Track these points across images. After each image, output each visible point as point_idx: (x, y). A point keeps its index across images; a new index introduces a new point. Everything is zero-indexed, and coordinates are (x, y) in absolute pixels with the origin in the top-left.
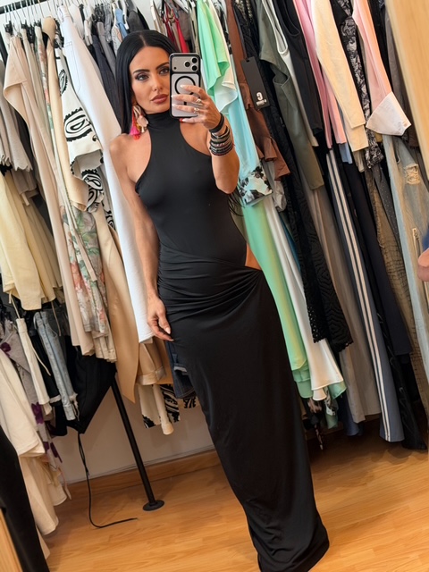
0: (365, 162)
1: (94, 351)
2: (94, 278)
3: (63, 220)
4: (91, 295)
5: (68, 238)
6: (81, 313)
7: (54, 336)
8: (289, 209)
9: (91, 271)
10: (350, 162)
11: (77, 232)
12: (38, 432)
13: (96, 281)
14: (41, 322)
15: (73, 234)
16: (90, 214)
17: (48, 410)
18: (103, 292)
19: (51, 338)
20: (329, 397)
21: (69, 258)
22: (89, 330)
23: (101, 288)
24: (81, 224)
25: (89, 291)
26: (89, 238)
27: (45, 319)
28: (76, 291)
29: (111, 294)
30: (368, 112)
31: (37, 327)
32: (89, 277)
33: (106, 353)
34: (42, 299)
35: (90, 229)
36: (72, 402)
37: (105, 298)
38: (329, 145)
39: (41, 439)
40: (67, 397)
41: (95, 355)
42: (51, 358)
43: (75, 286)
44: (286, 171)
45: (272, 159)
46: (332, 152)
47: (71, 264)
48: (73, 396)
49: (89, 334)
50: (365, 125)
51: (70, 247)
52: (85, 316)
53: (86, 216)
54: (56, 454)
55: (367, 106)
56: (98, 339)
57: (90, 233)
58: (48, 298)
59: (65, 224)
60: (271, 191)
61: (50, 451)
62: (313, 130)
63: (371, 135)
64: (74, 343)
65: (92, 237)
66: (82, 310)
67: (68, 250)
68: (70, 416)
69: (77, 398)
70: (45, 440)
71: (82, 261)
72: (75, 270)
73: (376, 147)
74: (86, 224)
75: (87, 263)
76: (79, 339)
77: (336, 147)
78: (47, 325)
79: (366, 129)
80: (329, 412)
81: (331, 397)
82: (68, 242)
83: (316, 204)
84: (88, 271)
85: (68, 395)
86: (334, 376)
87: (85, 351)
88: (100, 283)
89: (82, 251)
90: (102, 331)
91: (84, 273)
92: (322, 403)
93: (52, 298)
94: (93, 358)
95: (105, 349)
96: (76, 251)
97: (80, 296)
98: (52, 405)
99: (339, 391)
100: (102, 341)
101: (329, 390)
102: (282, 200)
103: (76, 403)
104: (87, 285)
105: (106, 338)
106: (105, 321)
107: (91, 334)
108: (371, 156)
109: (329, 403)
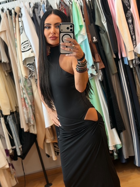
0: (133, 64)
1: (29, 130)
2: (30, 104)
3: (19, 81)
4: (28, 110)
5: (21, 88)
6: (25, 117)
7: (14, 124)
8: (104, 81)
9: (29, 101)
10: (127, 64)
11: (25, 86)
12: (7, 160)
13: (31, 105)
14: (10, 119)
15: (23, 87)
16: (30, 80)
17: (11, 152)
18: (33, 109)
19: (13, 125)
20: (115, 149)
21: (21, 96)
22: (27, 123)
23: (33, 108)
24: (26, 83)
25: (28, 109)
26: (29, 89)
27: (11, 118)
28: (23, 109)
29: (36, 110)
30: (135, 46)
31: (8, 121)
32: (28, 103)
33: (33, 131)
34: (11, 111)
35: (29, 85)
36: (20, 149)
37: (34, 111)
38: (120, 58)
39: (8, 162)
40: (18, 147)
41: (29, 132)
42: (13, 132)
43: (23, 106)
44: (103, 67)
45: (98, 62)
46: (121, 60)
47: (22, 98)
48: (20, 146)
49: (27, 124)
50: (133, 50)
51: (22, 92)
52: (26, 118)
53: (28, 81)
54: (13, 168)
55: (135, 43)
56: (30, 126)
57: (29, 87)
58: (13, 110)
59: (20, 83)
60: (97, 74)
61: (11, 167)
62: (114, 52)
63: (136, 54)
64: (22, 127)
65: (30, 88)
66: (25, 115)
67: (21, 93)
68: (19, 154)
69: (22, 147)
70: (9, 162)
71: (26, 97)
72: (23, 100)
73: (137, 59)
74: (28, 83)
75: (28, 98)
76: (24, 126)
77: (122, 58)
78: (12, 120)
79: (134, 52)
80: (115, 154)
81: (116, 149)
82: (21, 90)
83: (114, 79)
84: (28, 101)
85: (18, 146)
86: (118, 141)
87: (25, 130)
88: (32, 106)
89: (26, 93)
90: (32, 123)
91: (26, 102)
92: (113, 151)
93: (14, 110)
94: (28, 132)
95: (33, 130)
96: (24, 94)
97: (25, 110)
98: (13, 149)
99: (119, 147)
100: (32, 127)
101: (115, 146)
102: (101, 77)
103: (21, 149)
104: (27, 106)
105: (34, 126)
106: (33, 120)
107: (28, 124)
108: (135, 62)
109: (115, 151)
